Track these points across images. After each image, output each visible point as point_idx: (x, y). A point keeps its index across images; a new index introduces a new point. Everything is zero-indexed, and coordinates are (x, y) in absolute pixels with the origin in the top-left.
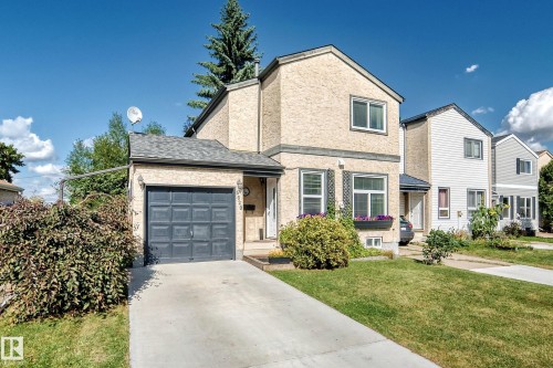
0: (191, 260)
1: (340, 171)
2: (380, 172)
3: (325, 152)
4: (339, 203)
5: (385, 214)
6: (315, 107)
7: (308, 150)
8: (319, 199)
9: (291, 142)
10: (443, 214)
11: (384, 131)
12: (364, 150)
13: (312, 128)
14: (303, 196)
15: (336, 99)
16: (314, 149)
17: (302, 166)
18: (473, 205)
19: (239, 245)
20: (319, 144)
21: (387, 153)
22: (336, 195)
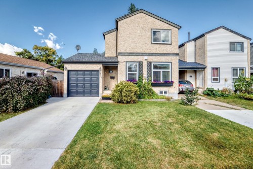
0: (84, 96)
1: (146, 62)
2: (167, 61)
3: (139, 54)
4: (145, 75)
5: (170, 80)
6: (133, 36)
7: (130, 54)
8: (136, 74)
9: (123, 51)
10: (215, 80)
11: (170, 43)
12: (158, 52)
13: (132, 45)
14: (128, 73)
15: (144, 32)
16: (133, 53)
17: (128, 60)
18: (237, 75)
19: (101, 91)
20: (136, 51)
21: (171, 52)
22: (144, 72)
